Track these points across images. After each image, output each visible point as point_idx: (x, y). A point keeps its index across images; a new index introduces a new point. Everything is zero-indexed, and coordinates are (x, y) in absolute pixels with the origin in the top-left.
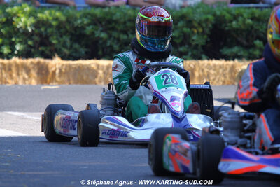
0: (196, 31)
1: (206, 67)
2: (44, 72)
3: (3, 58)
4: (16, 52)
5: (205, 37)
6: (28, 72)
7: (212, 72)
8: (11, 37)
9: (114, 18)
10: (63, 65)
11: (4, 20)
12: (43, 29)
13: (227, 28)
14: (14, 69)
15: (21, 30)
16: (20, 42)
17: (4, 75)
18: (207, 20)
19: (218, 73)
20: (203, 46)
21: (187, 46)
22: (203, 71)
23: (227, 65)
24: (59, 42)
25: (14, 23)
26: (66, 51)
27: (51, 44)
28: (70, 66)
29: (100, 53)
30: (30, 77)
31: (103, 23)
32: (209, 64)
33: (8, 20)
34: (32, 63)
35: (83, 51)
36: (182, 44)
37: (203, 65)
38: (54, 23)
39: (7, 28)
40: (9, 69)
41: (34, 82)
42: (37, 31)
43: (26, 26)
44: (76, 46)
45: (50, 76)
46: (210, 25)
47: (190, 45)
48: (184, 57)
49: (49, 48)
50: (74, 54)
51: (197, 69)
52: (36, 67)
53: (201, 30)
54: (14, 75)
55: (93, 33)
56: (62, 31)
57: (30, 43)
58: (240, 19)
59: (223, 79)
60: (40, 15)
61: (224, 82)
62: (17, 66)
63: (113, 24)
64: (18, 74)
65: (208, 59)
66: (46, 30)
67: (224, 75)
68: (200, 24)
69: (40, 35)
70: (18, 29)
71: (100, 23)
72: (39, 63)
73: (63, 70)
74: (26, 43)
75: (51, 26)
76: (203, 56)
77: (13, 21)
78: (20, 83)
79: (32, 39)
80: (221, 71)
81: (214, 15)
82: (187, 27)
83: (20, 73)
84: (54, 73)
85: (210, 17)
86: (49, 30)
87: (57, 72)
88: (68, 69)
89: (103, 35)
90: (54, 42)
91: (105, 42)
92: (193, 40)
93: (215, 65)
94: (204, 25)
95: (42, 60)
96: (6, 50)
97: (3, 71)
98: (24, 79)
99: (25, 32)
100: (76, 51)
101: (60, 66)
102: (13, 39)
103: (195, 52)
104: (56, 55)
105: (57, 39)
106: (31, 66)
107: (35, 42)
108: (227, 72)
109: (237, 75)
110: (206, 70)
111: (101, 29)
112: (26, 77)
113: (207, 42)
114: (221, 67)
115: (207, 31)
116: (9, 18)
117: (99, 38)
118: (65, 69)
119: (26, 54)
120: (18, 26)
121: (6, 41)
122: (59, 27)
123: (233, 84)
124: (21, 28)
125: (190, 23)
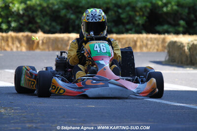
0: (138, 14)
1: (145, 39)
2: (31, 42)
3: (2, 32)
4: (11, 28)
5: (145, 18)
6: (20, 41)
7: (149, 43)
8: (8, 18)
9: (81, 5)
10: (44, 38)
11: (3, 5)
12: (30, 12)
13: (160, 12)
14: (10, 40)
15: (15, 13)
16: (15, 21)
17: (3, 44)
18: (146, 7)
19: (154, 44)
20: (143, 25)
21: (132, 24)
22: (143, 42)
23: (160, 38)
24: (42, 21)
25: (10, 8)
26: (47, 28)
27: (36, 23)
28: (49, 38)
29: (71, 29)
30: (21, 45)
31: (73, 8)
32: (147, 38)
33: (6, 6)
34: (23, 36)
35: (58, 27)
36: (128, 23)
37: (143, 38)
38: (39, 8)
39: (5, 12)
40: (6, 40)
41: (24, 49)
42: (26, 14)
43: (19, 10)
44: (54, 24)
45: (35, 45)
46: (148, 10)
47: (134, 23)
48: (130, 32)
49: (35, 26)
50: (52, 30)
51: (139, 40)
52: (25, 39)
53: (141, 13)
54: (10, 44)
55: (65, 16)
56: (44, 13)
57: (22, 22)
58: (169, 6)
59: (157, 47)
60: (28, 2)
61: (157, 50)
62: (12, 38)
63: (80, 9)
64: (13, 44)
65: (147, 34)
66: (33, 13)
67: (158, 45)
68: (141, 9)
69: (28, 16)
70: (13, 12)
71: (71, 8)
72: (27, 36)
73: (45, 41)
74: (18, 21)
75: (36, 10)
76: (143, 31)
77: (9, 6)
78: (15, 50)
79: (23, 19)
80: (155, 42)
81: (151, 3)
82: (132, 11)
83: (14, 42)
84: (38, 43)
85: (148, 4)
86: (35, 13)
87: (41, 42)
88: (48, 40)
89: (73, 17)
90: (39, 21)
91: (74, 22)
92: (136, 20)
93: (151, 38)
94: (144, 10)
95: (29, 34)
96: (4, 26)
97: (3, 42)
98: (17, 47)
99: (18, 14)
100: (54, 27)
101: (43, 38)
102: (10, 19)
103: (137, 29)
104: (40, 30)
105: (40, 19)
106: (22, 38)
107: (25, 21)
108: (160, 42)
109: (167, 44)
110: (145, 41)
111: (71, 12)
112: (19, 45)
113: (146, 22)
114: (155, 39)
115: (146, 14)
116: (7, 4)
117: (70, 19)
118: (46, 40)
119: (19, 30)
120: (13, 10)
121: (4, 20)
122: (41, 11)
123: (164, 51)
124: (15, 11)
125: (134, 9)
